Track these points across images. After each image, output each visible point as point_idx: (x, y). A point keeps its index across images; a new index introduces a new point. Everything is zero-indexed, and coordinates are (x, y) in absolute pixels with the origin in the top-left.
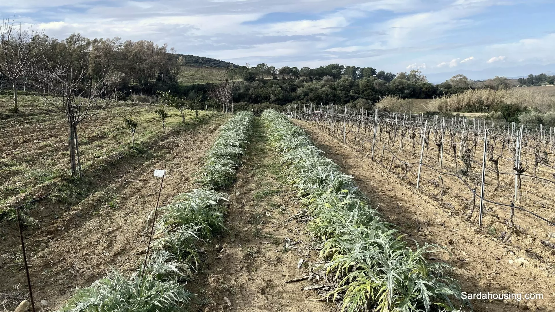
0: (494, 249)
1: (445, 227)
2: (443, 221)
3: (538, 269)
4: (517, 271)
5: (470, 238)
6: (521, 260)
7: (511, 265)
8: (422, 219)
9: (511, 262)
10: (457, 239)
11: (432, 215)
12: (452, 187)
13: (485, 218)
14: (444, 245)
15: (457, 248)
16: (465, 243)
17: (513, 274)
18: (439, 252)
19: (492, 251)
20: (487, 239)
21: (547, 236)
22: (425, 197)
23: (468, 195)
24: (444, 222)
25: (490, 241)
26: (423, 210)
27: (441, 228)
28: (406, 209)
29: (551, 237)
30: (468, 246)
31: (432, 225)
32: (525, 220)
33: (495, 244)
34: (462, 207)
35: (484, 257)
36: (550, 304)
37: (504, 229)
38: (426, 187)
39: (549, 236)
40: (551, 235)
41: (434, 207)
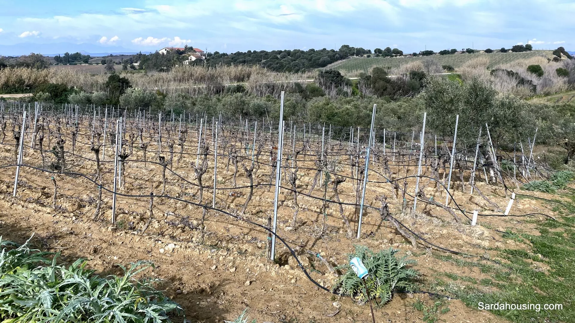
0: (139, 243)
1: (76, 235)
2: (70, 229)
3: (189, 250)
4: (172, 258)
5: (109, 239)
6: (171, 246)
7: (165, 254)
8: (44, 234)
9: (162, 251)
10: (99, 244)
11: (51, 225)
12: (49, 185)
13: (107, 213)
14: (88, 256)
15: (104, 255)
16: (109, 246)
17: (170, 262)
18: (88, 266)
19: (138, 246)
20: (128, 235)
21: (164, 215)
22: (31, 206)
23: (71, 191)
24: (72, 229)
25: (133, 236)
26: (37, 222)
27: (73, 238)
28: (13, 226)
29: (168, 215)
30: (113, 248)
31: (60, 237)
32: (139, 204)
33: (139, 238)
34: (76, 207)
35: (136, 255)
36: (215, 279)
37: (131, 219)
38: (21, 193)
39: (166, 215)
40: (167, 214)
41: (49, 215)
